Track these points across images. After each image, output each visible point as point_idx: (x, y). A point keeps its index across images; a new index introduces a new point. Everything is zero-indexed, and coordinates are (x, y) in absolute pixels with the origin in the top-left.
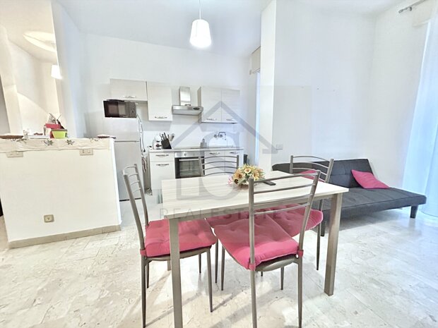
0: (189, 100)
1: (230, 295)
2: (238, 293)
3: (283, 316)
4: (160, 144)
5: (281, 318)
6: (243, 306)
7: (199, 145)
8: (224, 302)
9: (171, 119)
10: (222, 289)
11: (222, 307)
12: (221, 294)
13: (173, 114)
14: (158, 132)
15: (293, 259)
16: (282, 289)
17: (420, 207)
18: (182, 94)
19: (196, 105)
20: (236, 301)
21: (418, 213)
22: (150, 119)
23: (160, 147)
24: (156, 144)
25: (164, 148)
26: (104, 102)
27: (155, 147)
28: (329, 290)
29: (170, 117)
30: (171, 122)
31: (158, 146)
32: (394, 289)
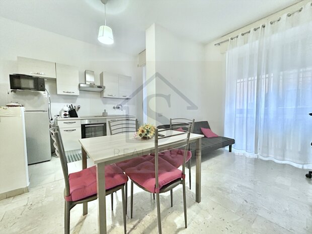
0: (93, 81)
1: (138, 220)
2: (144, 217)
3: (175, 223)
4: (67, 113)
5: (174, 225)
6: (148, 225)
7: (102, 115)
8: (134, 227)
9: (79, 94)
10: (132, 218)
11: (133, 231)
12: (131, 222)
13: (80, 90)
14: (66, 104)
15: (180, 182)
16: (172, 206)
17: (233, 145)
18: (88, 76)
19: (99, 84)
20: (143, 223)
21: (232, 149)
22: (58, 93)
23: (68, 116)
24: (63, 113)
25: (71, 117)
26: (10, 76)
27: (63, 116)
28: (198, 200)
29: (77, 92)
30: (77, 96)
31: (65, 115)
32: (228, 191)
